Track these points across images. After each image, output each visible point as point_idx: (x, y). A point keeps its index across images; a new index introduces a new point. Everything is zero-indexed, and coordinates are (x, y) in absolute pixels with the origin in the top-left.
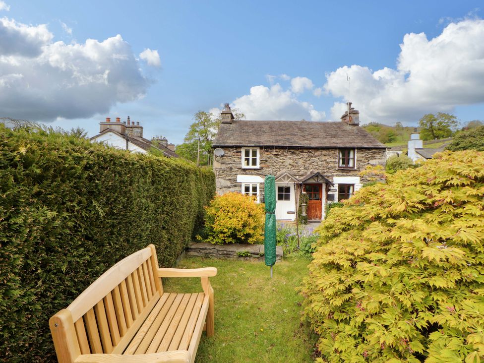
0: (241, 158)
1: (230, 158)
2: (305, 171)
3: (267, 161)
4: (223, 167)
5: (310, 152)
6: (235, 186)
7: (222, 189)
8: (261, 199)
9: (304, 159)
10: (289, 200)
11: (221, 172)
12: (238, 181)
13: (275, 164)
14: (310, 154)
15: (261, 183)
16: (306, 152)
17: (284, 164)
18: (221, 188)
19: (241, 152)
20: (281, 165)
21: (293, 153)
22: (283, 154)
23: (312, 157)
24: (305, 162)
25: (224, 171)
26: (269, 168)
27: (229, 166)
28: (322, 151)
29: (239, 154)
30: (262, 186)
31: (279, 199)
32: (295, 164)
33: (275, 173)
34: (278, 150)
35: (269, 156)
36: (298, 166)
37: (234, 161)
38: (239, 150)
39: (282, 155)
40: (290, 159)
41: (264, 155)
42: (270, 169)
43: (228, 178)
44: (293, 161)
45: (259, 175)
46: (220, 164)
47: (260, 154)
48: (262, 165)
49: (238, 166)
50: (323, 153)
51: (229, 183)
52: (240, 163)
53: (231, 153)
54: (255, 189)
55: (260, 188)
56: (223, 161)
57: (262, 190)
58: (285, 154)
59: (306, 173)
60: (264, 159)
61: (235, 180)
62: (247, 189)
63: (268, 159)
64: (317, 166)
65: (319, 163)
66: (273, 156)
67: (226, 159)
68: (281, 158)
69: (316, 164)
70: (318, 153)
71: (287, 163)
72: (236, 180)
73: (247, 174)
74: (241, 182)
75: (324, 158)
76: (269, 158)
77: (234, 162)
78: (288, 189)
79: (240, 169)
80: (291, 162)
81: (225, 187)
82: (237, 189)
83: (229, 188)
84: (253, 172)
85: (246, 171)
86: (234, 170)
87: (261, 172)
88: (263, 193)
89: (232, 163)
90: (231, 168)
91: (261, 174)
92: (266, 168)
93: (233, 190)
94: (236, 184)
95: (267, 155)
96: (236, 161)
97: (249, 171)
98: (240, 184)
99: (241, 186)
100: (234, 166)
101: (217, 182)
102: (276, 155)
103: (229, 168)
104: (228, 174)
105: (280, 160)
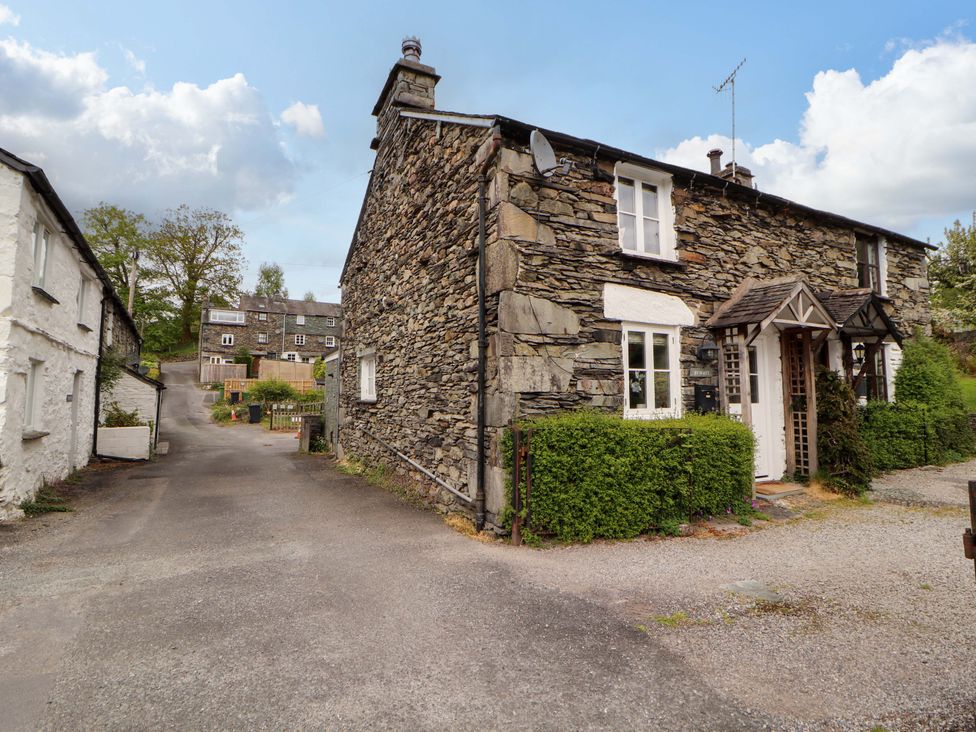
0: (613, 210)
1: (572, 202)
3: (698, 238)
4: (546, 238)
5: (802, 231)
6: (597, 337)
7: (542, 351)
8: (686, 398)
9: (791, 249)
10: (756, 401)
11: (537, 261)
12: (608, 314)
13: (721, 255)
14: (801, 234)
15: (686, 331)
16: (792, 227)
17: (744, 259)
18: (537, 346)
19: (611, 180)
20: (737, 262)
21: (763, 224)
22: (738, 219)
23: (806, 246)
24: (793, 260)
25: (550, 257)
26: (707, 268)
27: (569, 235)
28: (825, 230)
29: (605, 186)
30: (690, 341)
33: (726, 290)
34: (725, 202)
35: (701, 218)
37: (590, 218)
38: (605, 171)
39: (736, 225)
40: (758, 242)
41: (687, 212)
42: (708, 273)
43: (566, 296)
44: (766, 253)
46: (531, 220)
47: (676, 206)
48: (685, 254)
49: (607, 244)
50: (827, 237)
51: (571, 323)
52: (614, 233)
55: (683, 350)
56: (545, 207)
57: (693, 358)
58: (744, 220)
60: (691, 227)
61: (597, 309)
62: (637, 355)
63: (700, 232)
64: (820, 279)
65: (822, 270)
66: (712, 221)
67: (554, 204)
68: (736, 234)
69: (817, 272)
70: (818, 235)
71: (752, 259)
72: (601, 310)
73: (639, 284)
74: (618, 318)
76: (703, 226)
77: (588, 224)
79: (615, 255)
80: (762, 253)
81: (556, 342)
82: (604, 350)
83: (574, 343)
84: (660, 276)
85: (638, 271)
86: (591, 259)
87: (683, 280)
88: (696, 372)
89: (581, 223)
90: (580, 249)
91: (685, 291)
92: (697, 266)
93: (587, 354)
94: (601, 326)
95: (698, 213)
96: (596, 216)
97: (647, 274)
98: (615, 327)
99: (617, 338)
100: (590, 239)
101: (519, 312)
102: (723, 220)
103: (572, 246)
104: (569, 277)
105: (734, 243)
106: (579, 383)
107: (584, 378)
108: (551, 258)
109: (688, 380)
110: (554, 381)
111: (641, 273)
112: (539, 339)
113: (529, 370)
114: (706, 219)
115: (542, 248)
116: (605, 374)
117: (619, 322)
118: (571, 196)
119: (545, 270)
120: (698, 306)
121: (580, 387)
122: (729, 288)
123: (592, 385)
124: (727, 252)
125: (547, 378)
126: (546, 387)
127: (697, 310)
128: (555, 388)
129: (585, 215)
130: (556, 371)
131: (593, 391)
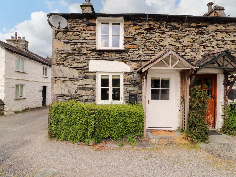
0: (95, 35)
1: (78, 35)
2: (194, 54)
3: (135, 39)
4: (68, 47)
5: (200, 27)
6: (86, 77)
7: (65, 82)
8: (125, 97)
9: (191, 36)
10: (168, 99)
11: (64, 55)
12: (91, 70)
13: (147, 44)
14: (200, 29)
15: (126, 73)
16: (193, 27)
17: (161, 44)
18: (63, 81)
19: (95, 25)
20: (156, 46)
21: (175, 28)
22: (159, 28)
23: (203, 34)
24: (193, 41)
26: (139, 50)
27: (76, 46)
28: (217, 25)
29: (92, 27)
30: (127, 77)
31: (152, 98)
32: (178, 44)
33: (148, 57)
34: (151, 23)
35: (138, 31)
36: (183, 47)
37: (85, 39)
38: (92, 21)
39: (158, 31)
40: (171, 36)
41: (130, 30)
42: (139, 52)
43: (74, 65)
44: (175, 40)
45: (122, 60)
46: (62, 43)
47: (125, 29)
48: (128, 46)
49: (91, 46)
50: (218, 28)
51: (76, 73)
52: (94, 42)
53: (80, 26)
54: (116, 82)
55: (124, 80)
56: (68, 38)
57: (128, 83)
58: (163, 28)
59: (195, 57)
60: (132, 35)
61: (86, 68)
62: (105, 82)
63: (136, 36)
64: (211, 48)
65: (213, 43)
66: (143, 31)
67: (71, 37)
68: (157, 35)
69: (209, 45)
70: (211, 28)
71: (165, 43)
72: (88, 69)
73: (104, 59)
74: (95, 71)
75: (220, 35)
76: (138, 34)
77: (84, 41)
78: (166, 83)
79: (94, 50)
80: (172, 40)
81: (70, 80)
82: (89, 81)
83: (77, 80)
84: (114, 55)
85: (103, 55)
86: (84, 52)
87: (126, 55)
88: (130, 88)
89: (81, 41)
90: (80, 50)
91: (126, 59)
92: (133, 50)
93: (82, 83)
94: (87, 74)
95: (136, 29)
96: (87, 38)
97: (108, 55)
98: (94, 74)
99: (95, 78)
100: (84, 46)
101: (57, 71)
102: (149, 30)
103: (77, 49)
104: (75, 59)
105: (155, 38)
106: (78, 92)
107: (81, 90)
108: (69, 54)
109: (126, 91)
110: (68, 91)
111: (105, 55)
112: (64, 79)
113: (60, 88)
114: (140, 31)
115: (66, 51)
116: (89, 89)
117: (95, 72)
118: (78, 33)
119: (67, 58)
120: (133, 64)
121: (78, 93)
122: (150, 56)
123: (83, 93)
124: (150, 42)
125: (66, 90)
126: (66, 93)
127: (132, 66)
128: (69, 94)
129: (83, 38)
130: (70, 88)
131: (84, 94)
